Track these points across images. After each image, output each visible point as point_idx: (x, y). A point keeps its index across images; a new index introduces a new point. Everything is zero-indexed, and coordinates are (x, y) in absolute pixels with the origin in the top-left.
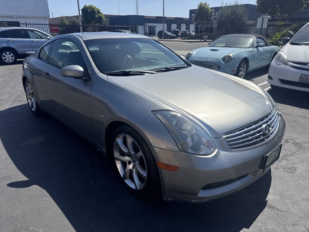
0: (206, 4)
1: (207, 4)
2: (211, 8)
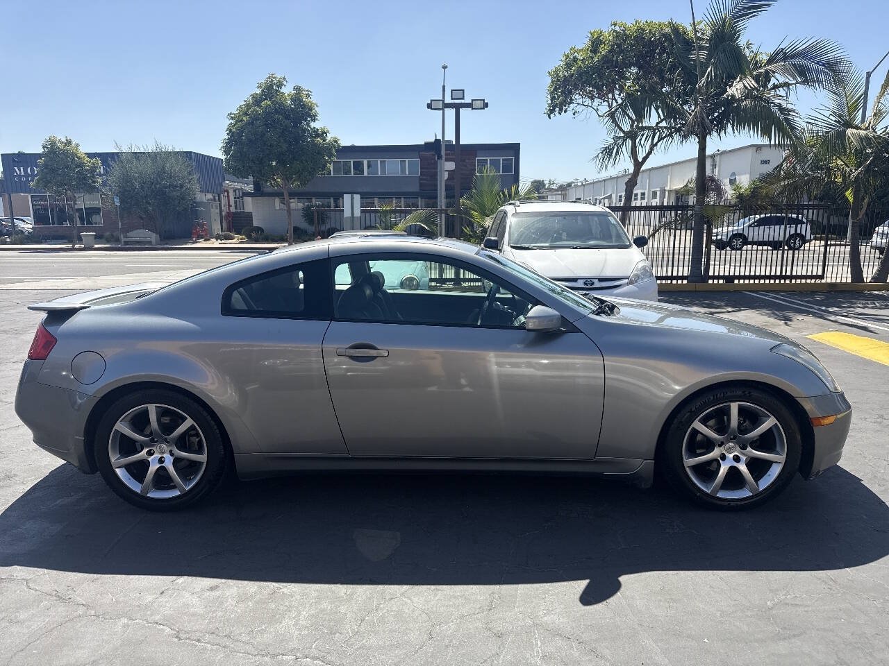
0: (69, 142)
1: (74, 143)
2: (91, 155)
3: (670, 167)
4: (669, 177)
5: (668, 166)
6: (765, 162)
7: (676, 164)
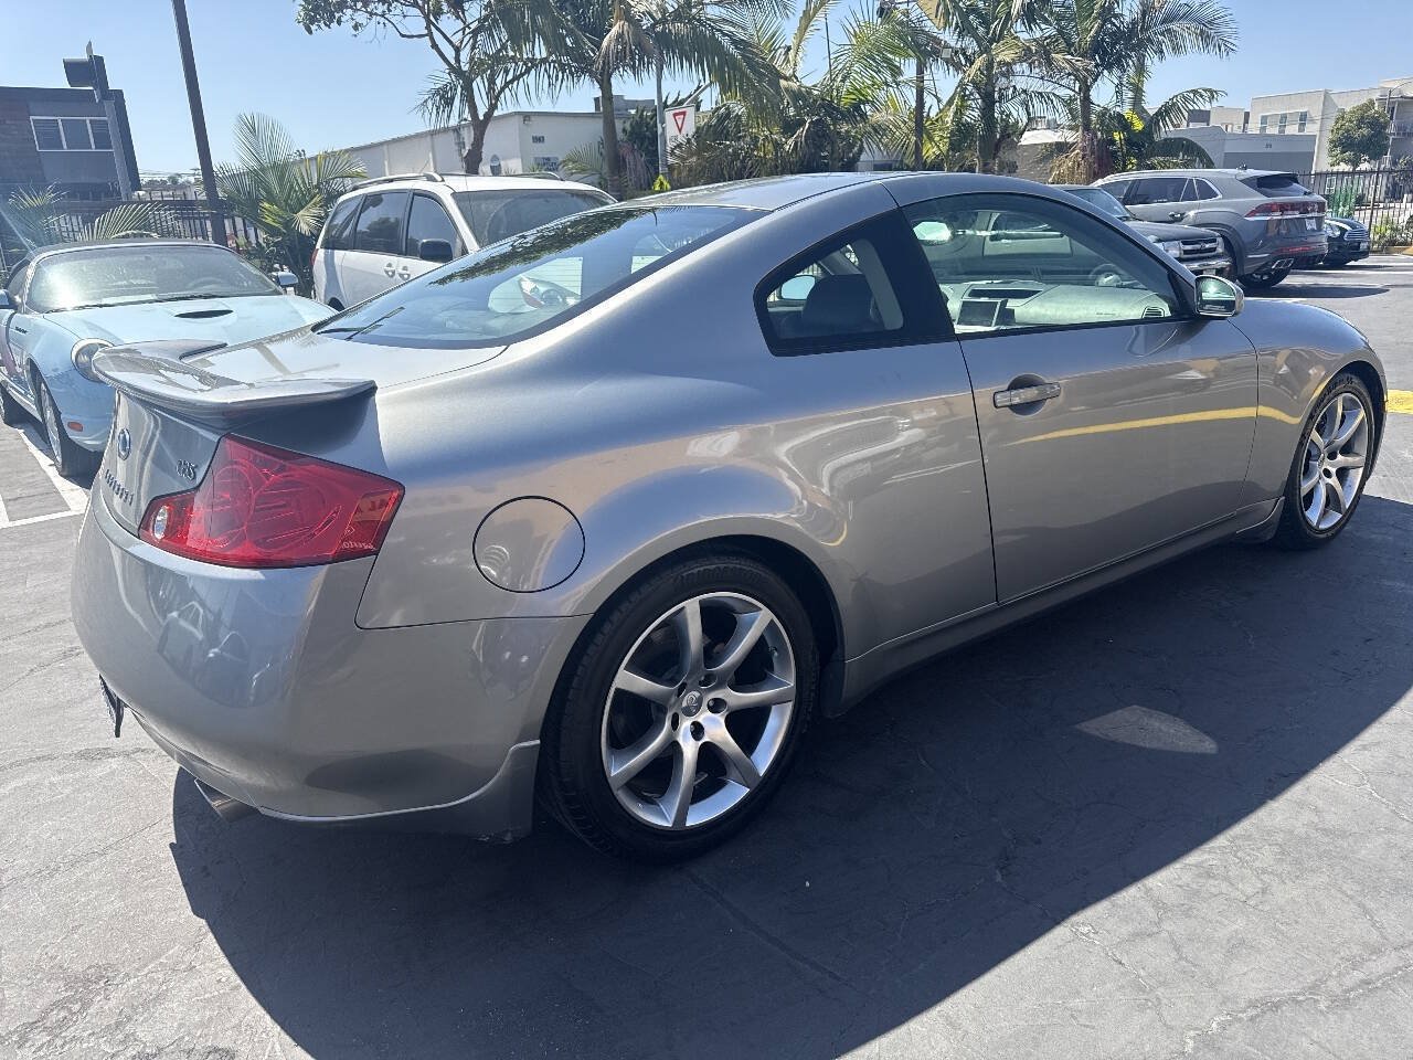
3: (385, 147)
4: (386, 163)
5: (381, 144)
6: (538, 140)
7: (394, 141)
